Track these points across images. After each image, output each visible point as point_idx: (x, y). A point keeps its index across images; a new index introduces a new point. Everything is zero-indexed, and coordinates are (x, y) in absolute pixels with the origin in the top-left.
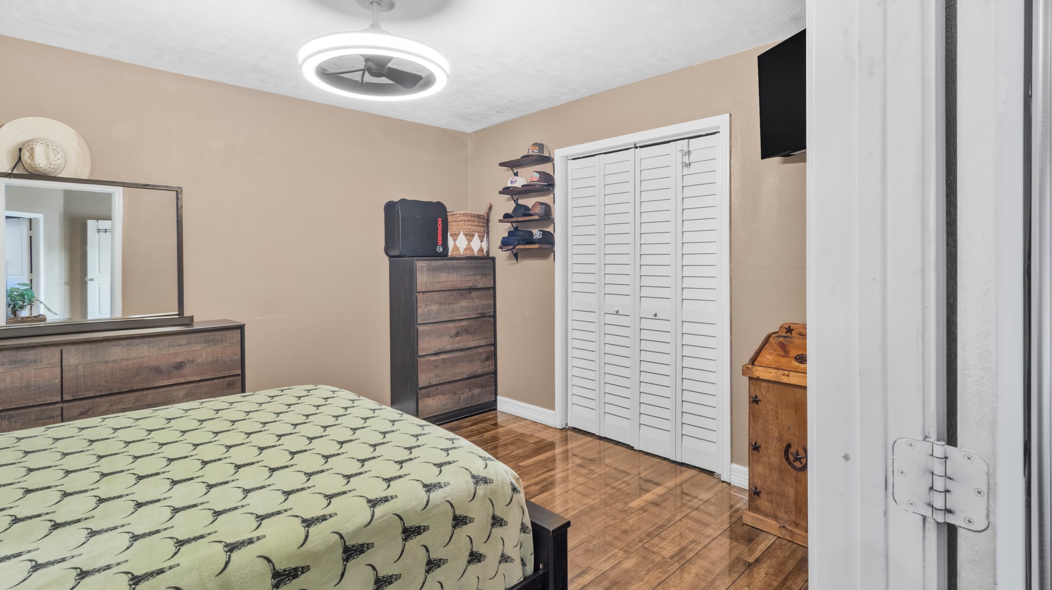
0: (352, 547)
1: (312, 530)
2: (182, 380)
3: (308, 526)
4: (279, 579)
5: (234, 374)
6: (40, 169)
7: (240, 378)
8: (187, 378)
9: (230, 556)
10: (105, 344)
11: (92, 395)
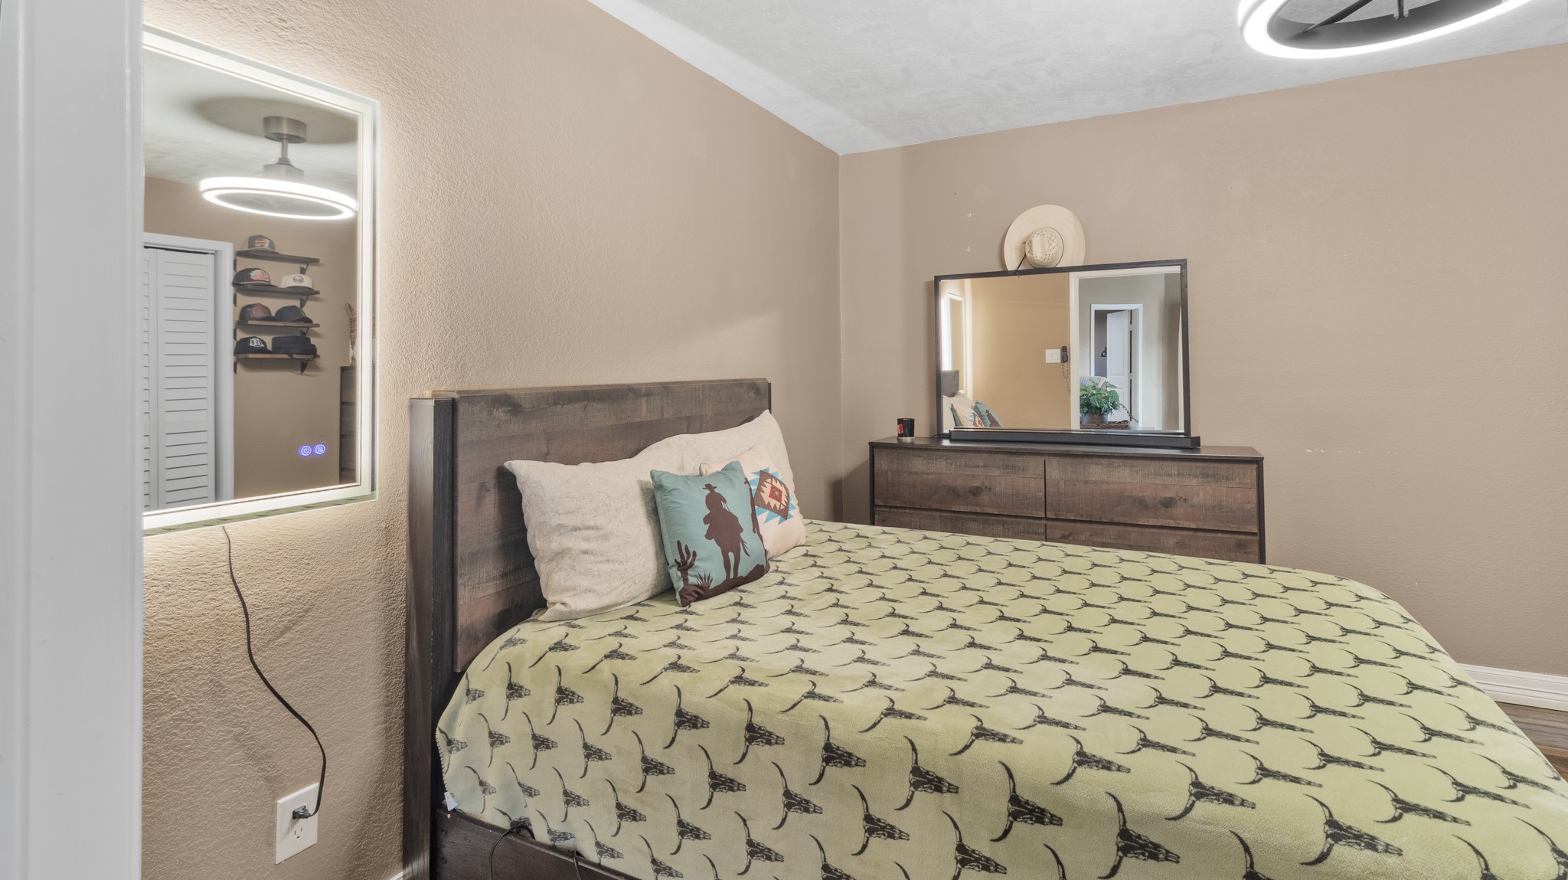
0: (1136, 837)
1: (1082, 771)
2: (1172, 523)
3: (1080, 763)
4: (1017, 808)
5: (1247, 531)
6: (1037, 262)
7: (1256, 538)
8: (1179, 522)
9: (973, 741)
10: (1085, 460)
11: (1073, 518)
